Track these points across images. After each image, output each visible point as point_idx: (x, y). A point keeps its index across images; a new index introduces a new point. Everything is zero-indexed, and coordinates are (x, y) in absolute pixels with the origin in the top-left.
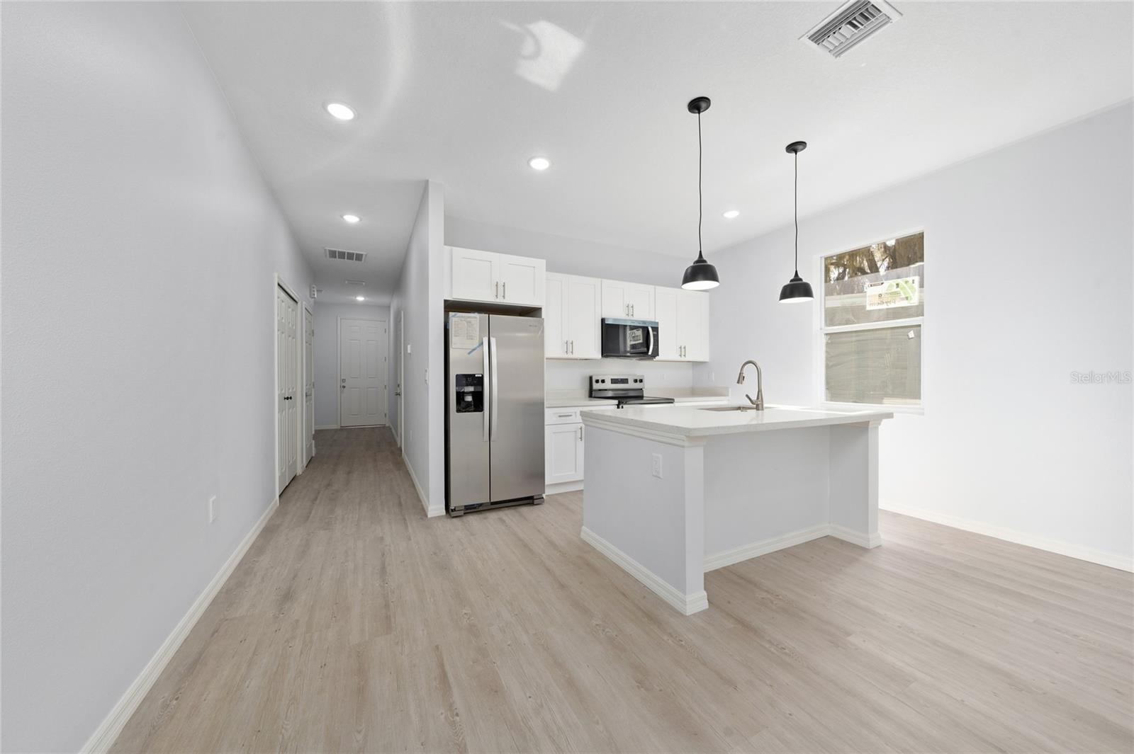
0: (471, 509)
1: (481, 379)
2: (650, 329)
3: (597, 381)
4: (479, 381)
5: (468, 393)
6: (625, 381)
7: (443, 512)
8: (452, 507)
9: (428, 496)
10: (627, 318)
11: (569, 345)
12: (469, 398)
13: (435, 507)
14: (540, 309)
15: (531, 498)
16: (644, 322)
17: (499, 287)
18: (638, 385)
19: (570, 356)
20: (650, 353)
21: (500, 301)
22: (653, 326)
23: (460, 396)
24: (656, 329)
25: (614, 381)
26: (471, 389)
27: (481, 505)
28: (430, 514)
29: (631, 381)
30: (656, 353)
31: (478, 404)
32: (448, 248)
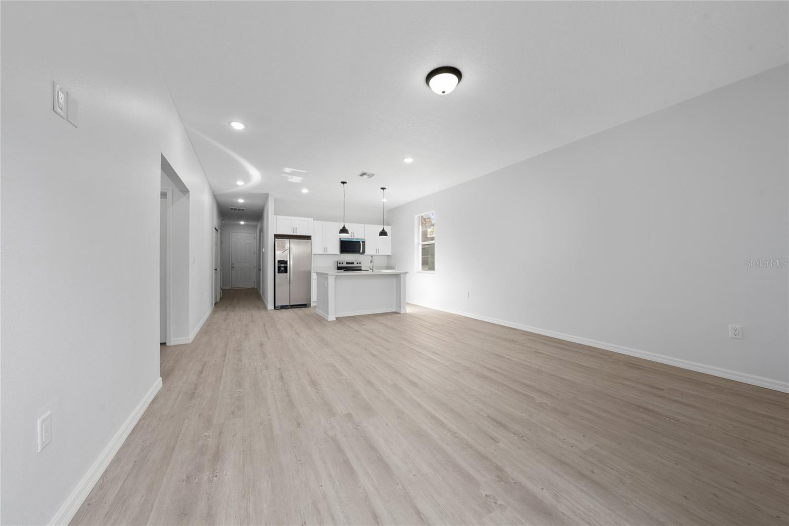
0: (283, 307)
1: (287, 262)
2: (361, 242)
3: (340, 263)
4: (286, 262)
5: (282, 267)
6: (353, 263)
7: (273, 308)
8: (276, 306)
9: (268, 303)
10: (351, 237)
11: (325, 249)
12: (282, 269)
13: (270, 306)
14: (311, 236)
15: (306, 305)
16: (358, 239)
17: (295, 229)
18: (359, 265)
19: (325, 253)
20: (361, 251)
21: (295, 234)
22: (363, 241)
23: (279, 268)
24: (364, 242)
25: (347, 263)
26: (283, 265)
27: (287, 306)
28: (269, 309)
29: (355, 263)
30: (364, 252)
31: (285, 270)
32: (275, 216)
